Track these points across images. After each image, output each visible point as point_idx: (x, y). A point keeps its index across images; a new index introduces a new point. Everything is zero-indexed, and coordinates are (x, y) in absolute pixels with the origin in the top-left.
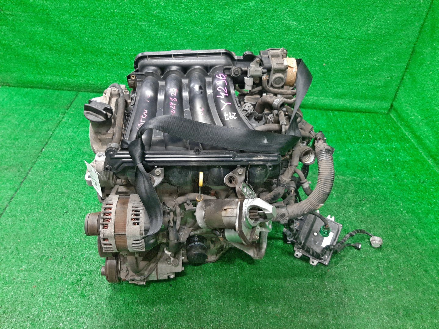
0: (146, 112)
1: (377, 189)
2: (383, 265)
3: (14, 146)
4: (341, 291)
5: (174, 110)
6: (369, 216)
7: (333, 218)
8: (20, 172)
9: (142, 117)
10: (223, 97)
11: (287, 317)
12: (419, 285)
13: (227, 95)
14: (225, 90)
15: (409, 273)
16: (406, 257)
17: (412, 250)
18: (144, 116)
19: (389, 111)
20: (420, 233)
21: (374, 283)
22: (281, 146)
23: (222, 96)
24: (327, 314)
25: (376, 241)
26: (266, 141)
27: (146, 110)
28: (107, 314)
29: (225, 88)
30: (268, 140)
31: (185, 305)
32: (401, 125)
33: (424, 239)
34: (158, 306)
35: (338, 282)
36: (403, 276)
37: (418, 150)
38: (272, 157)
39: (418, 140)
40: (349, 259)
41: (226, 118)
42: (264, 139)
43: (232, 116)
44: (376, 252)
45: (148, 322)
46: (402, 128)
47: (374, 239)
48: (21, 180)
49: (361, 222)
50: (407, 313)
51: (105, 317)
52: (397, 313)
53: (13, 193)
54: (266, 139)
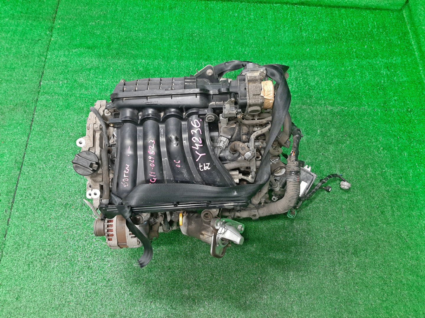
0: (128, 167)
1: (362, 121)
2: (347, 206)
3: (13, 80)
4: (305, 232)
5: (153, 164)
6: (346, 155)
7: (310, 168)
8: (27, 113)
9: (125, 172)
10: (198, 148)
11: (260, 255)
12: (371, 226)
13: (202, 145)
14: (200, 141)
15: (367, 215)
16: (368, 198)
17: (376, 191)
18: (127, 171)
19: (404, 7)
20: (389, 172)
21: (334, 224)
22: (249, 195)
23: (196, 147)
24: (291, 251)
25: (345, 185)
26: (235, 193)
27: (128, 164)
28: (124, 254)
29: (200, 138)
30: (237, 192)
31: (182, 245)
32: (410, 29)
33: (390, 179)
34: (162, 246)
35: (304, 223)
36: (361, 217)
37: (418, 66)
38: (241, 203)
39: (421, 54)
40: (318, 201)
41: (201, 169)
42: (234, 192)
43: (206, 167)
44: (343, 193)
45: (155, 260)
46: (410, 34)
47: (343, 184)
48: (30, 123)
49: (338, 161)
50: (355, 250)
51: (123, 256)
52: (347, 251)
53: (26, 139)
54: (236, 192)
